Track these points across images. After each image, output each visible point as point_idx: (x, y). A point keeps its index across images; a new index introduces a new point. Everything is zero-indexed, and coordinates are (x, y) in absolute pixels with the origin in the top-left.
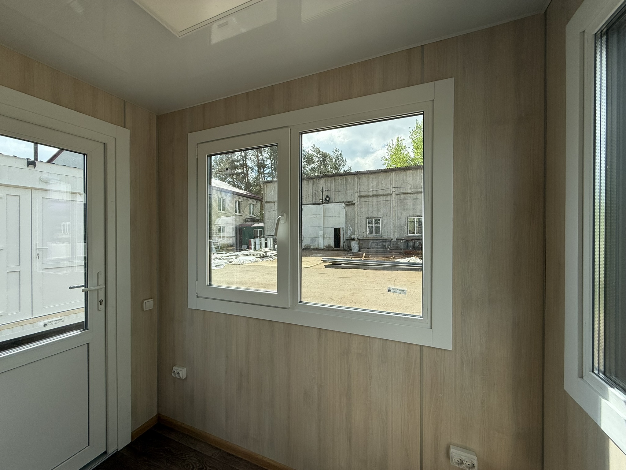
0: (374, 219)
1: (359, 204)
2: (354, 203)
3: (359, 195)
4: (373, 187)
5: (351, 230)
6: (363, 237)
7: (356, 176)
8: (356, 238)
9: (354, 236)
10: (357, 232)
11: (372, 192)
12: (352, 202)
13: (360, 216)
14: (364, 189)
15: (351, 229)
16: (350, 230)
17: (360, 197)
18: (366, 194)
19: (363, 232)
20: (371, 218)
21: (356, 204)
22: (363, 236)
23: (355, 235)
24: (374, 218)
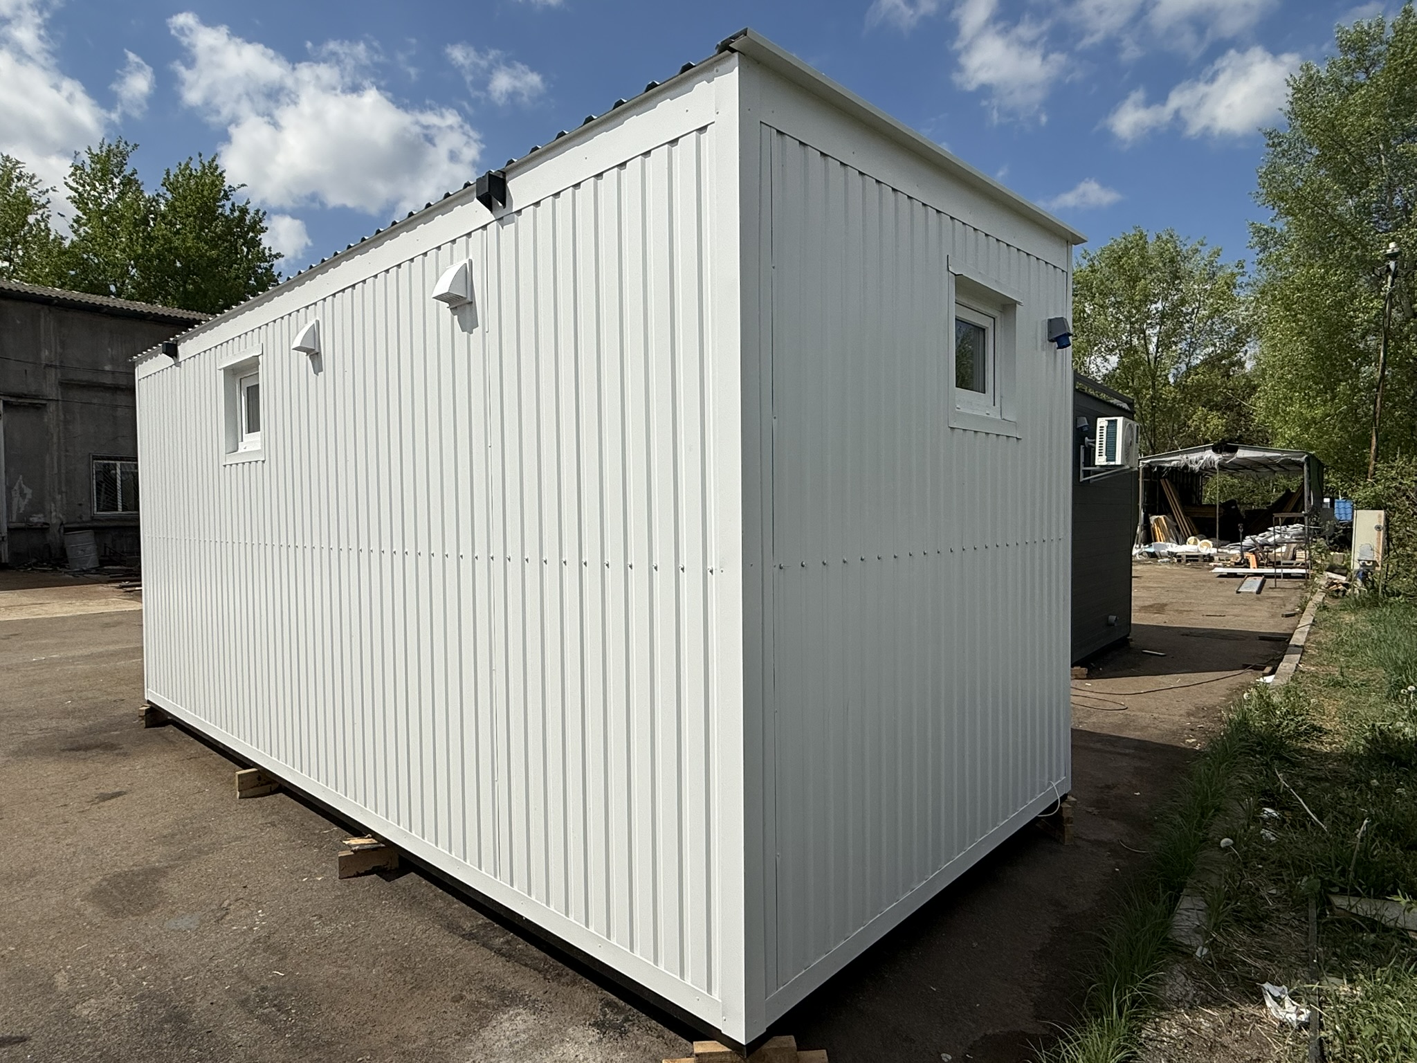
0: (118, 463)
1: (61, 408)
2: (44, 402)
3: (60, 376)
4: (111, 361)
5: (29, 496)
6: (79, 520)
8: (53, 521)
9: (41, 515)
10: (58, 503)
11: (109, 375)
12: (35, 397)
13: (67, 451)
14: (79, 360)
15: (28, 491)
16: (23, 495)
17: (65, 385)
18: (86, 377)
19: (80, 505)
20: (109, 459)
21: (52, 407)
22: (81, 517)
23: (47, 513)
24: (121, 459)
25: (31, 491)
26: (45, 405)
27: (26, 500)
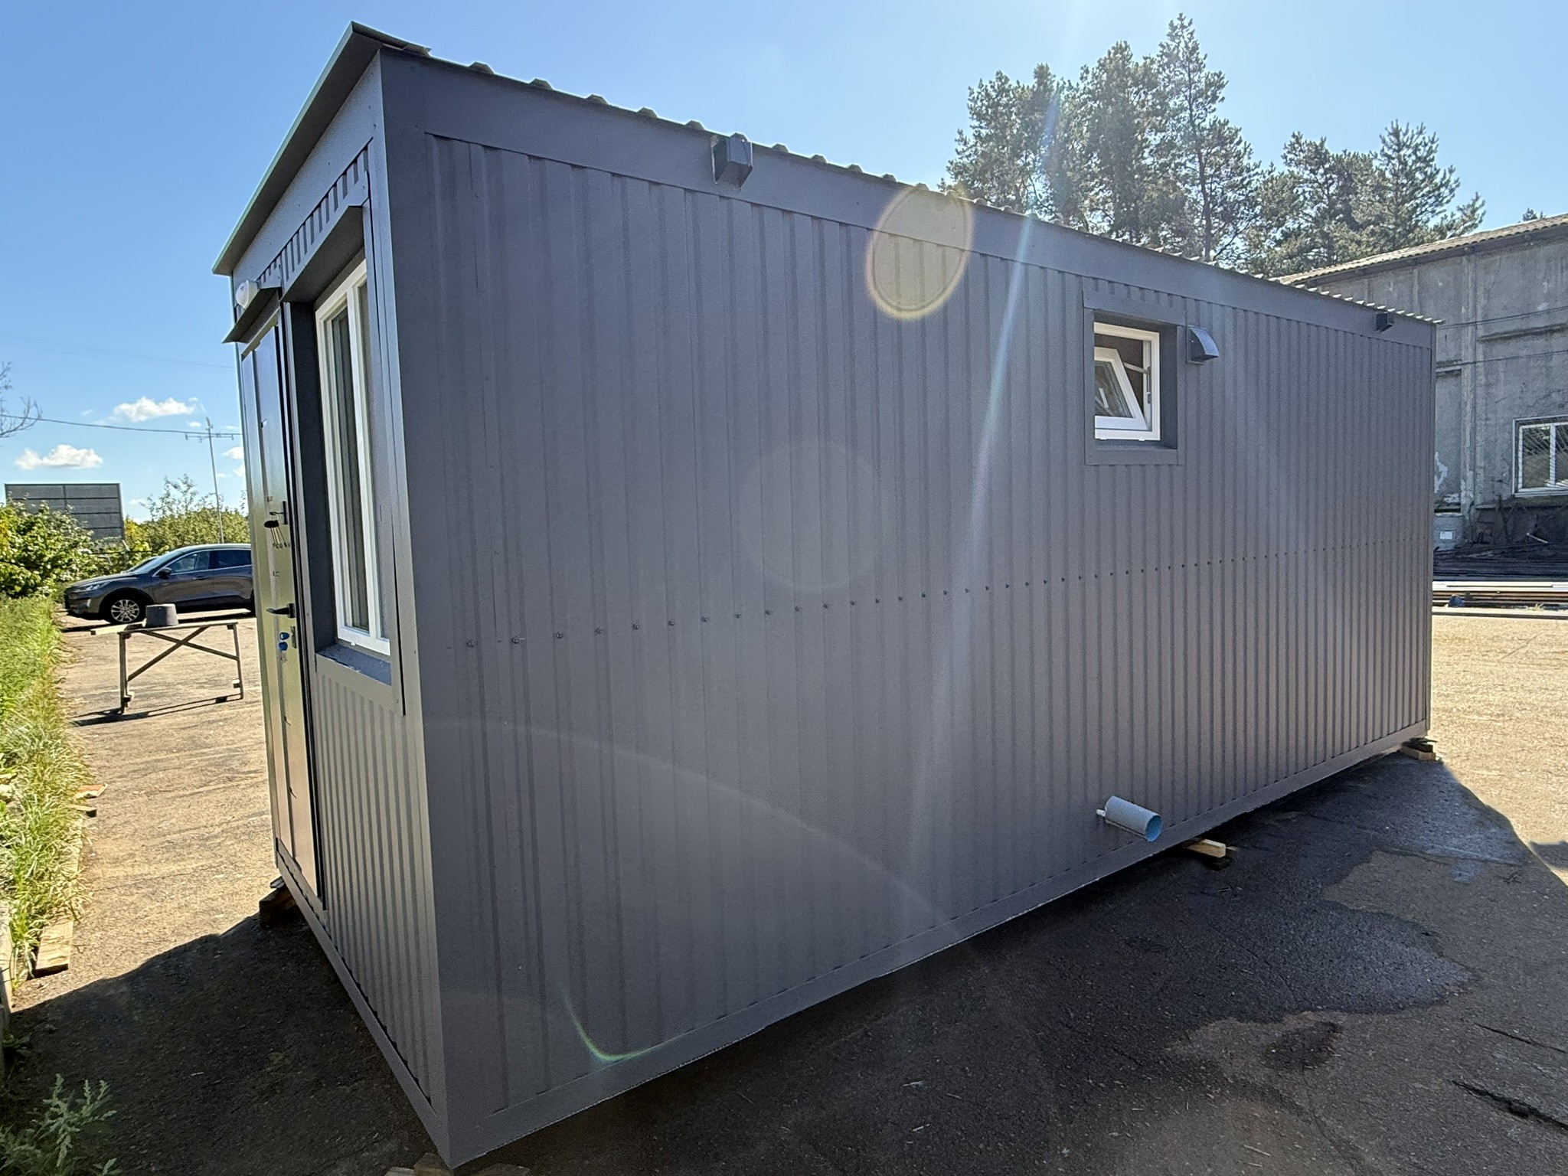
0: (1553, 426)
1: (1481, 370)
2: (1458, 367)
3: (1481, 333)
4: (1548, 297)
5: (1444, 475)
6: (1497, 499)
7: (1469, 261)
8: (1463, 501)
9: (1456, 495)
10: (1470, 481)
11: (1546, 316)
12: (1450, 364)
13: (1487, 419)
14: (1505, 308)
15: (1443, 469)
16: (1438, 474)
17: (1489, 340)
18: (1511, 326)
19: (1500, 481)
20: (1538, 422)
21: (1467, 372)
22: (1500, 496)
23: (1460, 492)
24: (1554, 420)
25: (1446, 469)
26: (1460, 370)
27: (1441, 479)
